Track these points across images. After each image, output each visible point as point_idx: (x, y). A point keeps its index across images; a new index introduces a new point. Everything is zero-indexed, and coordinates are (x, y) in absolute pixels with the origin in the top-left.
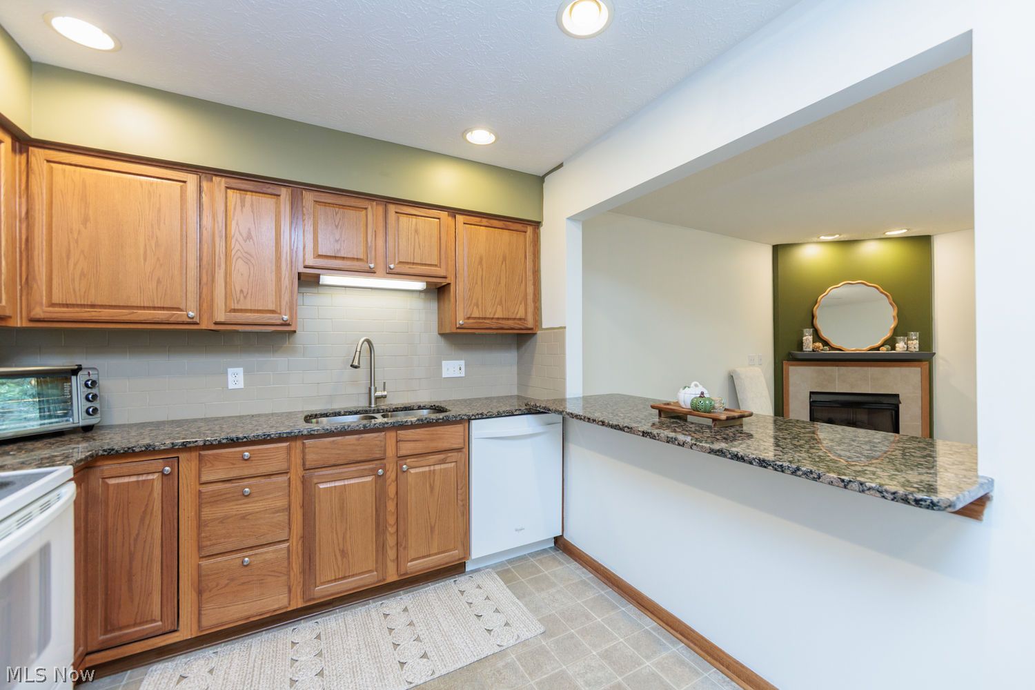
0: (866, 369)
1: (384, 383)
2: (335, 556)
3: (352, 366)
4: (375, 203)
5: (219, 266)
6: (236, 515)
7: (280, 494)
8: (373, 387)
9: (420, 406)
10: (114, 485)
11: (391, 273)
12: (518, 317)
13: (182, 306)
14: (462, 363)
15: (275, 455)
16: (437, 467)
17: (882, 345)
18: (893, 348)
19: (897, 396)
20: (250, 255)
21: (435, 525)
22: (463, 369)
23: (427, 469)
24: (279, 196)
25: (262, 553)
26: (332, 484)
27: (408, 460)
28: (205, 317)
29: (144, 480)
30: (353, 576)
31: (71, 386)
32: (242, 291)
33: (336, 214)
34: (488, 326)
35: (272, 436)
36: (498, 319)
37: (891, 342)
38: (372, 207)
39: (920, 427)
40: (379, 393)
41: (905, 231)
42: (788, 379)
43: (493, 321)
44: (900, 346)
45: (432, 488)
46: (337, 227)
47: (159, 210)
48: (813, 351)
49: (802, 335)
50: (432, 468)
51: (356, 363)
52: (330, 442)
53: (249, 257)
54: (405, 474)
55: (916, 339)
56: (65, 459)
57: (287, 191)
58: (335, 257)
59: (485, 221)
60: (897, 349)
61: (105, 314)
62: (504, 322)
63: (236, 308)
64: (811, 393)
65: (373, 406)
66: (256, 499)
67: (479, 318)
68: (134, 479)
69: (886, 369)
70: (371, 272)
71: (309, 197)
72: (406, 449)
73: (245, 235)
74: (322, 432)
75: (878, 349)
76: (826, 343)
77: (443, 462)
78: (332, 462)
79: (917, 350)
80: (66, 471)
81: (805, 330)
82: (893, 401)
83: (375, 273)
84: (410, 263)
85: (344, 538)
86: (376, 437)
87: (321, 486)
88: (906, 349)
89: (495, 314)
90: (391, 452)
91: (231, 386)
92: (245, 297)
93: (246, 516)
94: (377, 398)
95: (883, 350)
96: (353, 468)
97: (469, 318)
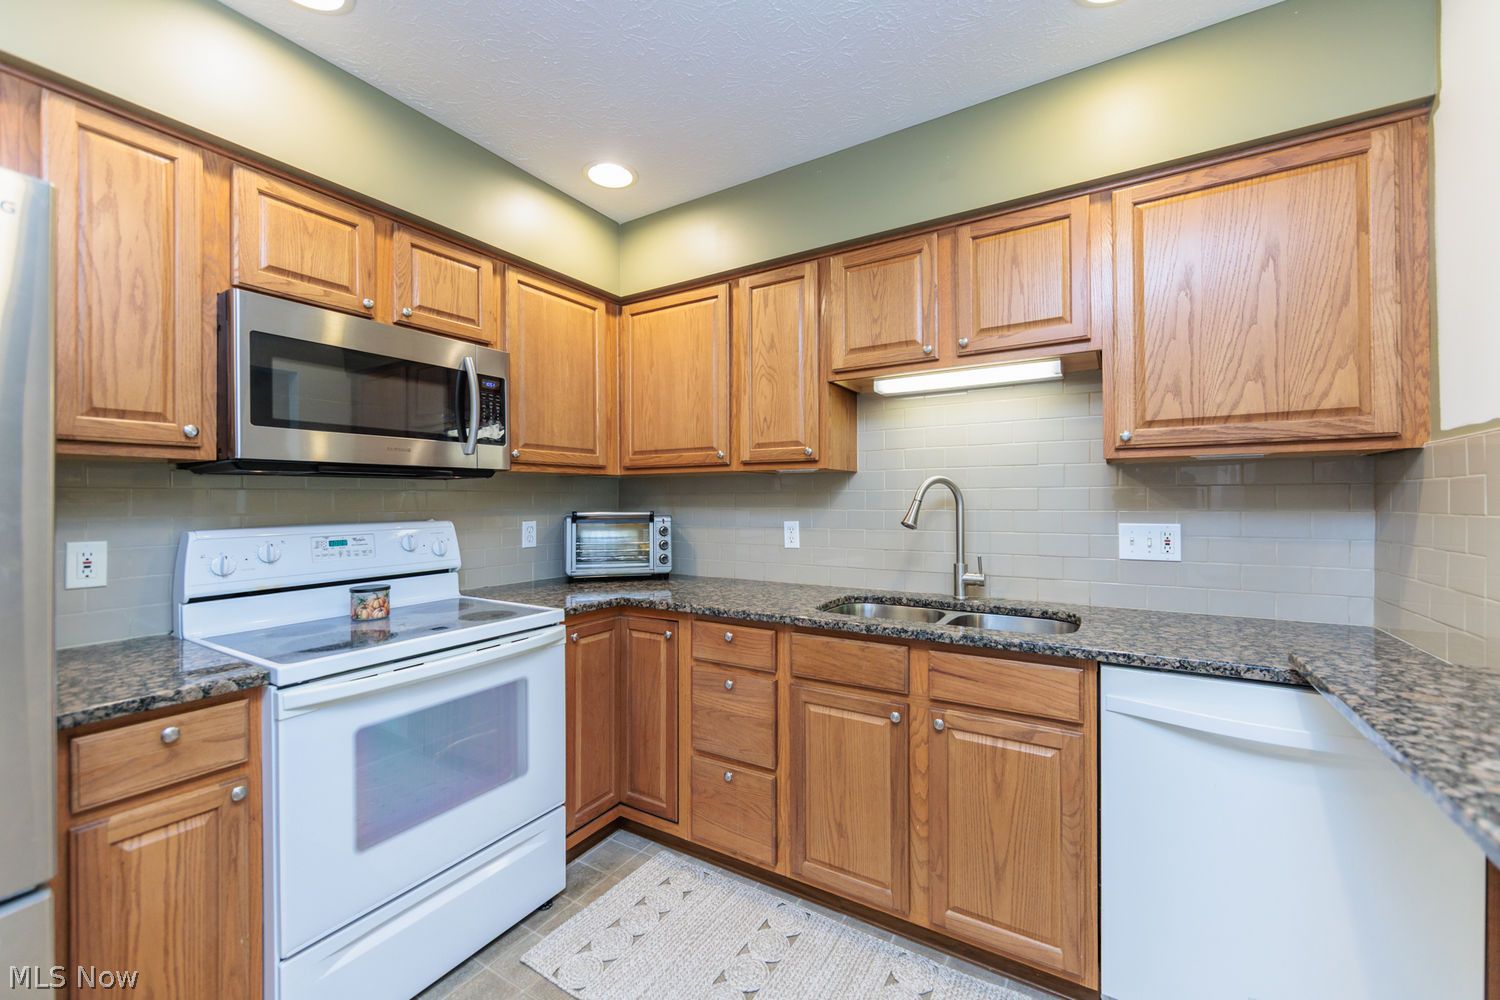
1: (979, 559)
2: (830, 826)
3: (903, 523)
4: (935, 235)
5: (745, 391)
6: (720, 711)
7: (764, 701)
8: (961, 564)
9: (1046, 613)
10: (637, 638)
11: (967, 355)
12: (1330, 403)
13: (715, 446)
14: (1174, 529)
15: (756, 648)
16: (1012, 747)
20: (774, 370)
21: (1005, 865)
22: (1176, 542)
23: (989, 742)
24: (803, 277)
25: (746, 775)
26: (826, 711)
27: (949, 712)
28: (735, 458)
29: (654, 641)
30: (856, 875)
31: (649, 533)
32: (765, 419)
33: (874, 276)
34: (1212, 438)
35: (752, 617)
36: (1248, 417)
38: (930, 245)
40: (970, 576)
43: (1231, 425)
45: (999, 786)
46: (875, 298)
47: (698, 336)
50: (1000, 744)
51: (910, 522)
52: (823, 644)
53: (772, 372)
54: (942, 737)
56: (560, 604)
57: (811, 267)
58: (873, 348)
59: (1199, 178)
61: (663, 459)
62: (1270, 424)
63: (760, 442)
65: (961, 597)
66: (740, 698)
67: (1183, 421)
68: (648, 636)
70: (928, 361)
71: (836, 263)
72: (947, 688)
73: (767, 344)
74: (807, 624)
77: (1025, 739)
78: (825, 676)
80: (558, 614)
83: (937, 360)
84: (1002, 327)
85: (842, 805)
86: (891, 653)
87: (813, 709)
89: (1235, 405)
90: (919, 686)
91: (787, 545)
92: (769, 428)
93: (733, 716)
94: (967, 584)
96: (856, 695)
97: (1150, 424)
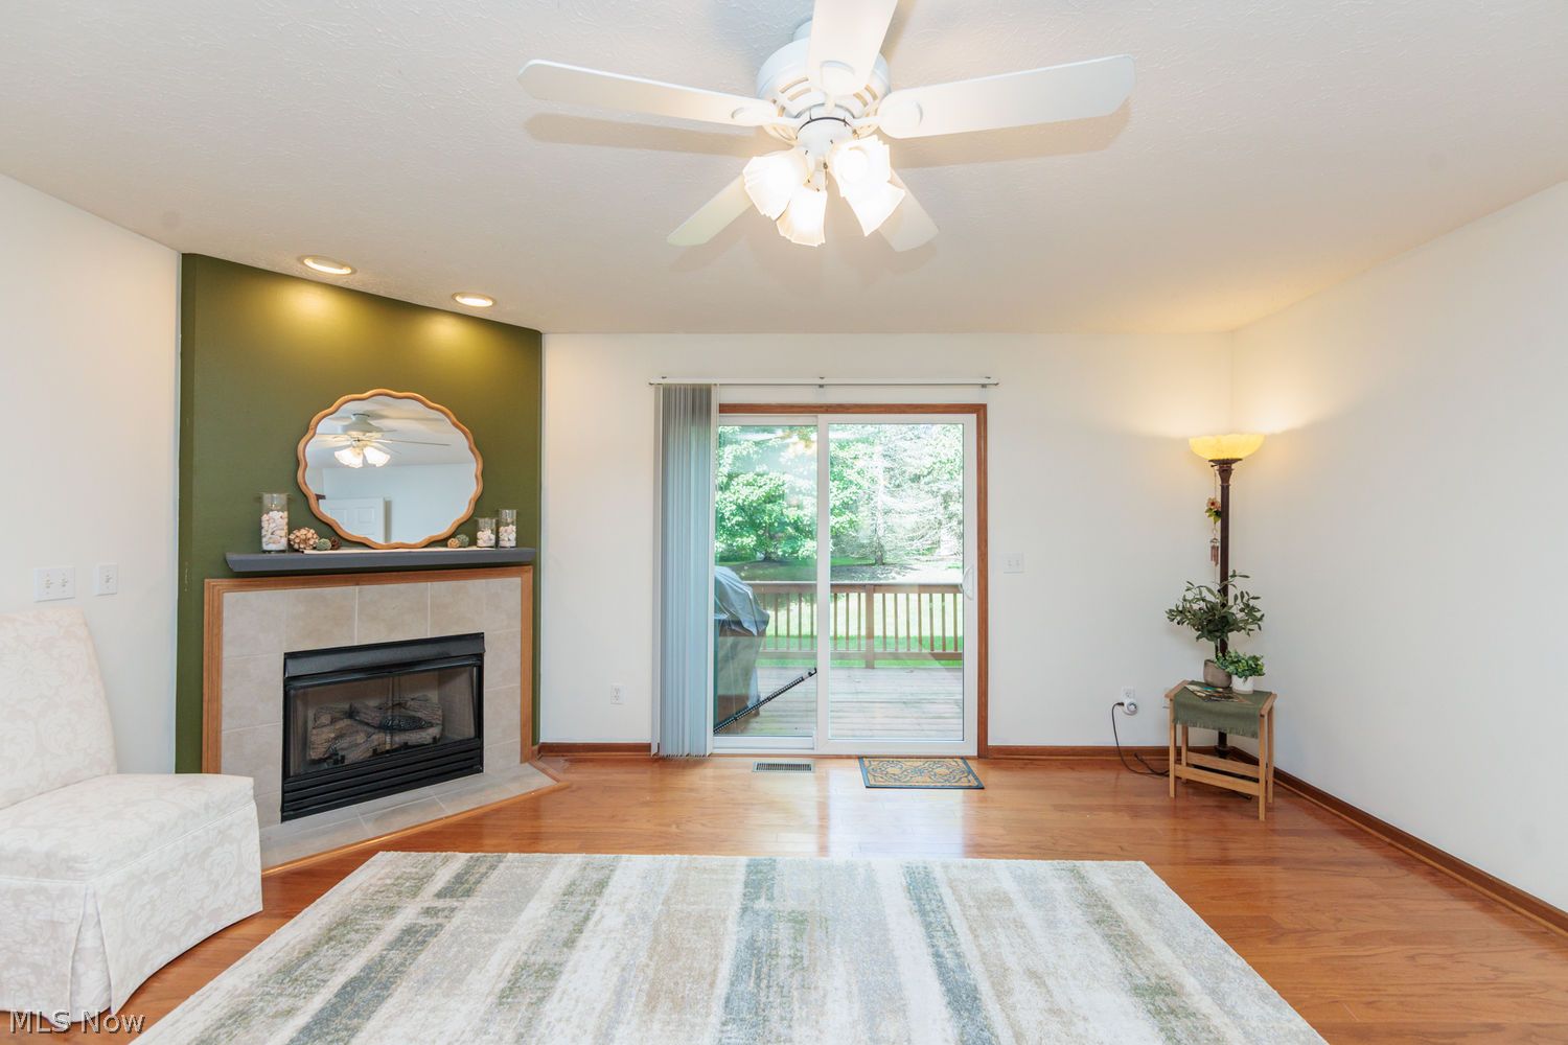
0: (422, 585)
17: (453, 535)
18: (473, 541)
19: (479, 637)
37: (468, 528)
39: (519, 691)
41: (489, 303)
42: (220, 627)
44: (485, 537)
48: (291, 548)
49: (258, 509)
55: (512, 523)
60: (480, 543)
64: (289, 656)
69: (461, 583)
75: (443, 542)
76: (329, 530)
79: (513, 544)
81: (267, 497)
82: (471, 649)
88: (493, 542)
95: (454, 547)
